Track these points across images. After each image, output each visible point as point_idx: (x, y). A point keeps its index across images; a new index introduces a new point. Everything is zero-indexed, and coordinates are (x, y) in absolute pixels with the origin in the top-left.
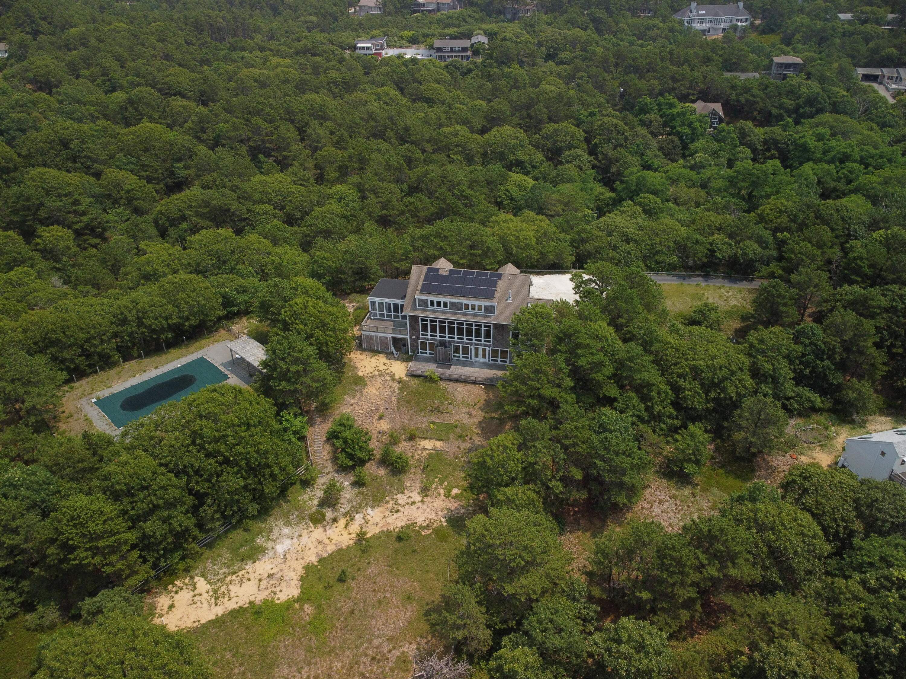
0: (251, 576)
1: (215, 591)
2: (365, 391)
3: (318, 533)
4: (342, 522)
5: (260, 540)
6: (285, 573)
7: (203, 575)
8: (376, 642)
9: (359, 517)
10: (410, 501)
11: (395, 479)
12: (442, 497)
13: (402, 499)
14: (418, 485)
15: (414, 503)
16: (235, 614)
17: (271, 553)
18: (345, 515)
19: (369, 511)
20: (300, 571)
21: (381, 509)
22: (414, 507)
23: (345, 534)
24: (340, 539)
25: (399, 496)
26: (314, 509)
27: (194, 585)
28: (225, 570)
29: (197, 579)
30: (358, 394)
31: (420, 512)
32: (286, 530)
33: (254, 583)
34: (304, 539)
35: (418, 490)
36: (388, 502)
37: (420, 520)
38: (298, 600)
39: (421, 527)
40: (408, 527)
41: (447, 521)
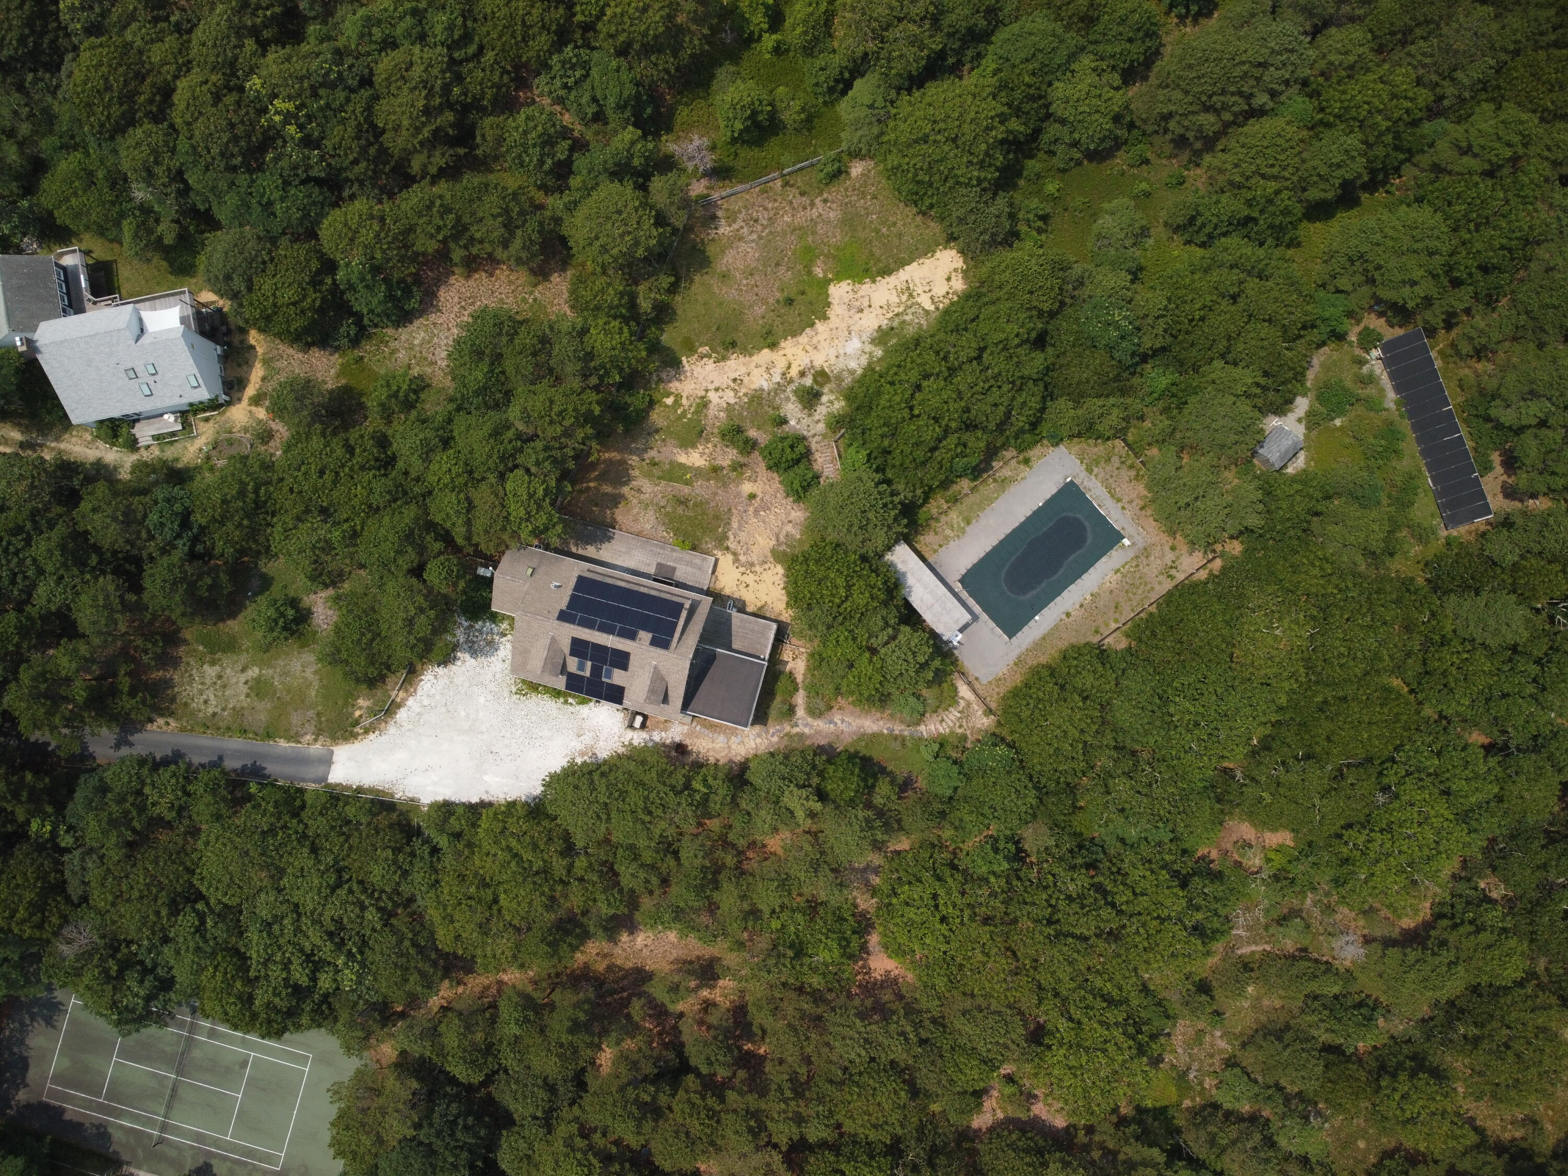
0: (880, 311)
1: (911, 295)
2: (774, 542)
3: (819, 360)
4: (794, 372)
5: (879, 353)
6: (846, 314)
7: (927, 312)
8: (755, 236)
9: (777, 378)
10: (720, 393)
11: (737, 422)
12: (684, 395)
13: (730, 397)
14: (712, 411)
15: (717, 390)
16: (886, 272)
17: (865, 338)
18: (791, 381)
19: (765, 386)
20: (831, 313)
21: (753, 387)
22: (717, 384)
23: (790, 357)
24: (794, 350)
25: (732, 401)
26: (826, 390)
27: (933, 302)
28: (908, 318)
29: (932, 308)
30: (782, 538)
31: (710, 378)
32: (853, 365)
33: (876, 303)
34: (832, 353)
35: (711, 406)
36: (746, 395)
37: (710, 364)
38: (829, 282)
39: (710, 357)
40: (724, 358)
41: (680, 362)
